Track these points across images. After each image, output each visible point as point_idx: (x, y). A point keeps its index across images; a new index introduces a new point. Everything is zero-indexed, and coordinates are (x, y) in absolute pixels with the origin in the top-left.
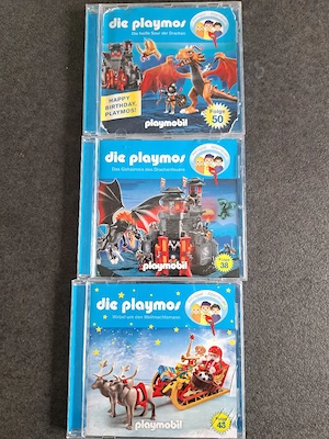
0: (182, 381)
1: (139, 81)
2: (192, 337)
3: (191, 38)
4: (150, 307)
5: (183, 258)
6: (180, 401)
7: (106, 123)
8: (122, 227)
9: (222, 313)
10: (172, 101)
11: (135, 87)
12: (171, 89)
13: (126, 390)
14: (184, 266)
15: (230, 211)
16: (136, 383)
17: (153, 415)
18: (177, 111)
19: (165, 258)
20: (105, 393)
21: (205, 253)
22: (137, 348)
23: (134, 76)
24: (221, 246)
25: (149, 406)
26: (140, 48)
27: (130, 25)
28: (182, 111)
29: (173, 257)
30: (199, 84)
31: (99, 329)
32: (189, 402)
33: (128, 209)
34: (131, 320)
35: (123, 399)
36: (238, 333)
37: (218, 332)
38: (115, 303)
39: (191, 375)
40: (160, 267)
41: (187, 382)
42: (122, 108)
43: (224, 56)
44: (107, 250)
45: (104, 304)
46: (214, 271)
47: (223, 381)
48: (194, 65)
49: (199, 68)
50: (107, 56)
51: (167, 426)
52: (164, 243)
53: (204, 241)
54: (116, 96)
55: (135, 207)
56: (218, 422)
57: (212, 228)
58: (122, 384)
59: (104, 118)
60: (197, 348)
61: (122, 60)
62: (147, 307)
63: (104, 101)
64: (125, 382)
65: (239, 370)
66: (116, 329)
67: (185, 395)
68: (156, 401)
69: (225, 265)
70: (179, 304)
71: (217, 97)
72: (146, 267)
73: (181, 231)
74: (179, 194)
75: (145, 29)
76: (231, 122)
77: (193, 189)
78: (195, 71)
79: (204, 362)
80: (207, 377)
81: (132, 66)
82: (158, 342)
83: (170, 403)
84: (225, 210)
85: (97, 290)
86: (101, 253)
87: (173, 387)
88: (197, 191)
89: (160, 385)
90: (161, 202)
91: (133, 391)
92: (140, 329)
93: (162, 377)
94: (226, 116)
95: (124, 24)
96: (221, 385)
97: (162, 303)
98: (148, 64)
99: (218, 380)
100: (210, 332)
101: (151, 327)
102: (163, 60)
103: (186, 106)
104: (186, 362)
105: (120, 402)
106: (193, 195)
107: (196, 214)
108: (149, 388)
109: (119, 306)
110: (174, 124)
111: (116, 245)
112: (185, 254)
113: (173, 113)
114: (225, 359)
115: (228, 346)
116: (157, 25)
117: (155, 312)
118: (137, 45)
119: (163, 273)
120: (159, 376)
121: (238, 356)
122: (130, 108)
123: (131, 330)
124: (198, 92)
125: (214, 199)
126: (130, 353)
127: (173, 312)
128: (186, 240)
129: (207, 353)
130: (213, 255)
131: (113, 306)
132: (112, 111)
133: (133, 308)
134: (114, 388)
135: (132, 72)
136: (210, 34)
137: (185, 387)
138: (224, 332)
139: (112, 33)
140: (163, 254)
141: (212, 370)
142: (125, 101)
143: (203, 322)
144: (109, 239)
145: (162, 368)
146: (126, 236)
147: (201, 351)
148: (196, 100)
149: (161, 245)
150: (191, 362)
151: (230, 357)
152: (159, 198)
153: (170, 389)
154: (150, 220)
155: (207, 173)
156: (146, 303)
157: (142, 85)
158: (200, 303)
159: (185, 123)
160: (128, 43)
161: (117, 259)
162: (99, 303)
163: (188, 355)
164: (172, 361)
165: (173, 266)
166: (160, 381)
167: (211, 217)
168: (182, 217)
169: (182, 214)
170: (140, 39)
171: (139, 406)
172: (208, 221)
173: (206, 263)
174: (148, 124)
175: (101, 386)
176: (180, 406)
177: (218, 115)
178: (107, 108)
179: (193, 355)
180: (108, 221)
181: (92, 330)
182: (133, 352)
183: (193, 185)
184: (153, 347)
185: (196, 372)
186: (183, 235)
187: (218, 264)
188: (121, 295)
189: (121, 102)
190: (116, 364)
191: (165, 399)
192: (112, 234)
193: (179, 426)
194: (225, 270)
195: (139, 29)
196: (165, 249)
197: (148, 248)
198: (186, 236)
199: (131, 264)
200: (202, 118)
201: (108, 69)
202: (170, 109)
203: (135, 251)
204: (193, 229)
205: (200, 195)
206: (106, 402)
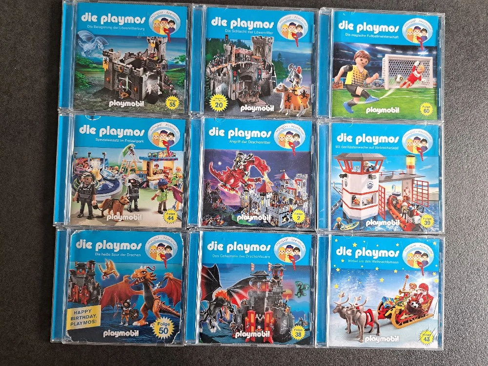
0: (399, 308)
1: (100, 297)
2: (407, 277)
3: (145, 259)
4: (376, 254)
5: (267, 329)
6: (397, 322)
7: (71, 332)
8: (219, 303)
9: (430, 260)
10: (126, 314)
11: (96, 302)
12: (126, 304)
13: (359, 314)
14: (267, 334)
15: (304, 292)
16: (366, 309)
17: (378, 332)
18: (130, 323)
19: (253, 328)
20: (343, 316)
21: (284, 324)
22: (366, 284)
23: (95, 292)
24: (296, 319)
25: (375, 325)
26: (101, 268)
27: (94, 246)
28: (135, 324)
29: (259, 327)
30: (150, 300)
31: (338, 270)
32: (404, 323)
33: (225, 288)
34: (362, 264)
35: (356, 321)
36: (440, 274)
37: (426, 274)
38: (351, 251)
39: (406, 304)
40: (248, 335)
41: (403, 309)
42: (85, 320)
43: (172, 277)
44: (207, 321)
45: (341, 251)
46: (290, 339)
47: (429, 308)
48: (146, 283)
49: (151, 286)
50: (73, 273)
51: (388, 340)
52: (252, 316)
53: (284, 314)
54: (80, 309)
55: (231, 286)
56: (424, 337)
57: (289, 304)
58: (355, 309)
59: (69, 327)
60: (410, 285)
61: (86, 278)
62: (374, 254)
63: (70, 312)
64: (357, 308)
65: (440, 302)
66: (350, 270)
67: (401, 318)
68: (380, 322)
69: (299, 335)
70: (398, 252)
71: (164, 312)
72: (237, 335)
73: (265, 306)
74: (265, 277)
75: (107, 250)
76: (174, 334)
77: (276, 272)
78: (147, 289)
79: (415, 295)
80: (417, 306)
81: (94, 284)
82: (382, 280)
83: (391, 323)
84: (300, 291)
85: (336, 240)
86: (202, 323)
87: (393, 312)
88: (279, 274)
89: (384, 311)
90: (250, 283)
91: (364, 315)
92: (369, 270)
93: (384, 305)
94: (171, 329)
95: (89, 246)
96: (427, 311)
97: (386, 252)
98: (108, 282)
99: (425, 307)
100: (420, 274)
101: (377, 269)
102: (121, 279)
103: (138, 319)
104: (402, 295)
105: (354, 322)
106: (276, 277)
107: (278, 293)
108: (375, 313)
109: (353, 253)
110: (127, 334)
111: (215, 317)
112: (268, 325)
113: (127, 325)
114: (431, 293)
115: (433, 284)
116: (117, 247)
117: (380, 258)
118: (98, 265)
119: (251, 340)
120: (382, 304)
121: (440, 290)
122: (91, 319)
123: (362, 270)
124: (149, 307)
125: (293, 282)
126: (362, 287)
127: (394, 259)
128: (269, 314)
129: (418, 288)
130: (290, 326)
131: (349, 252)
132: (76, 321)
133: (364, 255)
134: (349, 312)
135: (94, 288)
136: (162, 256)
137: (401, 312)
138: (431, 273)
139: (78, 252)
140: (251, 324)
141: (421, 300)
142: (88, 313)
143: (416, 266)
144: (210, 313)
145: (385, 299)
146: (223, 310)
147: (413, 287)
148: (146, 314)
149: (250, 318)
150: (406, 294)
151: (434, 291)
152: (250, 279)
153: (391, 314)
154: (241, 297)
155: (288, 260)
156: (374, 251)
157: (102, 300)
158: (413, 252)
159: (137, 333)
160: (92, 262)
161: (215, 329)
162: (338, 250)
163: (404, 289)
164: (392, 294)
165: (259, 335)
166: (383, 308)
167: (290, 296)
168: (267, 295)
169: (267, 293)
170: (102, 259)
171: (368, 326)
172: (287, 299)
173: (284, 333)
174: (106, 334)
175: (340, 311)
176: (397, 326)
177: (164, 327)
178: (72, 319)
179: (407, 289)
180: (209, 298)
181: (333, 270)
182: (363, 287)
183: (276, 269)
184: (378, 283)
185: (409, 302)
186: (267, 309)
187: (293, 333)
188: (355, 245)
189: (84, 314)
190: (351, 295)
191: (387, 320)
192: (212, 308)
193: (397, 339)
194: (299, 338)
195: (101, 250)
196: (252, 321)
197: (239, 320)
198: (270, 311)
199: (226, 332)
200: (151, 329)
201: (74, 284)
202: (124, 322)
203: (229, 323)
204: (276, 305)
205: (282, 278)
206: (343, 323)
